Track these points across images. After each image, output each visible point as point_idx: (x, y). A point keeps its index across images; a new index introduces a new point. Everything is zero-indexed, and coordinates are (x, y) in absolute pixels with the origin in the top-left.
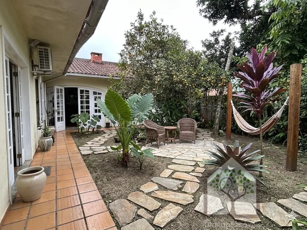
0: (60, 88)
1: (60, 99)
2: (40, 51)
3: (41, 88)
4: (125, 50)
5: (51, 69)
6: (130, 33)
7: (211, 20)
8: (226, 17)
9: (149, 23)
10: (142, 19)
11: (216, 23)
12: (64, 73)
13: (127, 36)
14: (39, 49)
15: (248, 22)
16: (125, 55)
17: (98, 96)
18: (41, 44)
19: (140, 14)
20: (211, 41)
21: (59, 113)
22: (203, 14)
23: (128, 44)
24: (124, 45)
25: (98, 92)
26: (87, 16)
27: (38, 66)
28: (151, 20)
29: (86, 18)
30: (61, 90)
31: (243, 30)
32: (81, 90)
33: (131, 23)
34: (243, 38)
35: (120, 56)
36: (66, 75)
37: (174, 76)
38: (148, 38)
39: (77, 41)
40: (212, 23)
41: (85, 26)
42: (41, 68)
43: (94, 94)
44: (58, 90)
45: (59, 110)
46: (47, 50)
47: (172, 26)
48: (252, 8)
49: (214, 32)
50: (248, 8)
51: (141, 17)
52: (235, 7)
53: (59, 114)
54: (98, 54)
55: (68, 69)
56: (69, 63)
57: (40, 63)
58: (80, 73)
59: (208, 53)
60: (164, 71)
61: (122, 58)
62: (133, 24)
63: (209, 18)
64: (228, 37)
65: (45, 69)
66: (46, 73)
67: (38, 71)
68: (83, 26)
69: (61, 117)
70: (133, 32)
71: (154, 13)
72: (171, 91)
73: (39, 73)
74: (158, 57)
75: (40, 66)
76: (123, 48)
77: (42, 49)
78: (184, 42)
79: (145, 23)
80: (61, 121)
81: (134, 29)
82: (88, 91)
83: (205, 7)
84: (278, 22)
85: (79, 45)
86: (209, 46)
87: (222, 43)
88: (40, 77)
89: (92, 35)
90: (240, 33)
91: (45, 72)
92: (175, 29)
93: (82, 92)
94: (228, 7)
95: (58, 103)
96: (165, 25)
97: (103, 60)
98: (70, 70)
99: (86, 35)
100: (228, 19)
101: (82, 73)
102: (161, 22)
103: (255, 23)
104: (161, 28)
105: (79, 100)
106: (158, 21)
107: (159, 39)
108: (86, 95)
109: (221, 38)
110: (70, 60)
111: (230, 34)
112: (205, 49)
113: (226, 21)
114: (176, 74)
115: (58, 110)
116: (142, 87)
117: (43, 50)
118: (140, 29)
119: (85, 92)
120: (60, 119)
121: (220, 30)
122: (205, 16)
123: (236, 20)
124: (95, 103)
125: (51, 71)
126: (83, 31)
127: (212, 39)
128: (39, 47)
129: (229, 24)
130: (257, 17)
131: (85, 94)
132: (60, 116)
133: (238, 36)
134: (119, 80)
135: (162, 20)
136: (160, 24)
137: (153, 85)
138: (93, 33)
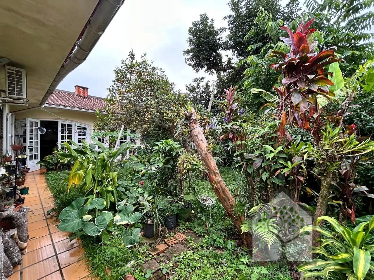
0: (34, 120)
1: (34, 134)
2: (8, 73)
3: (7, 120)
4: (115, 86)
5: (25, 96)
6: (121, 70)
7: (194, 68)
8: (206, 67)
9: (140, 63)
10: (133, 58)
11: (198, 72)
12: (41, 104)
13: (118, 73)
14: (9, 69)
15: (222, 74)
16: (115, 91)
17: (82, 130)
18: (12, 64)
19: (132, 53)
20: (194, 85)
21: (31, 150)
22: (188, 63)
23: (118, 80)
24: (114, 81)
25: (82, 126)
26: (80, 38)
27: (5, 92)
28: (142, 61)
29: (78, 41)
30: (36, 123)
31: (219, 80)
32: (62, 125)
33: (122, 61)
34: (219, 85)
35: (108, 91)
36: (43, 106)
37: (165, 114)
38: (139, 76)
39: (63, 66)
40: (195, 71)
41: (74, 50)
42: (9, 93)
43: (78, 129)
44: (32, 123)
45: (33, 146)
46: (21, 72)
47: (161, 69)
48: (226, 63)
49: (196, 79)
50: (223, 63)
51: (132, 56)
52: (213, 60)
53: (33, 151)
54: (84, 88)
55: (46, 99)
56: (49, 92)
57: (7, 88)
58: (62, 105)
59: (192, 95)
60: (154, 108)
61: (111, 94)
62: (124, 61)
63: (193, 66)
64: (207, 84)
65: (15, 96)
66: (16, 101)
67: (4, 97)
68: (72, 50)
69: (35, 155)
70: (123, 69)
71: (145, 54)
72: (160, 128)
73: (5, 100)
74: (147, 96)
75: (7, 92)
76: (112, 84)
77: (13, 70)
78: (171, 84)
79: (136, 62)
80: (35, 158)
81: (125, 67)
82: (71, 126)
83: (189, 57)
84: (250, 76)
85: (65, 71)
86: (192, 90)
87: (202, 89)
88: (7, 105)
89: (84, 61)
90: (216, 82)
91: (14, 99)
92: (163, 72)
93: (63, 126)
94: (208, 60)
95: (31, 139)
96: (155, 67)
97: (89, 94)
98: (49, 100)
99: (76, 60)
100: (207, 69)
101: (64, 106)
102: (151, 64)
103: (227, 75)
104: (151, 69)
105: (60, 135)
106: (149, 62)
107: (149, 79)
108: (68, 130)
109: (202, 84)
110: (51, 89)
111: (208, 81)
112: (189, 92)
113: (206, 71)
114: (166, 112)
115: (30, 146)
116: (132, 123)
117: (14, 72)
118: (131, 68)
119: (68, 126)
120: (32, 157)
121: (201, 78)
122: (190, 65)
123: (213, 71)
124: (79, 139)
125: (24, 99)
126: (72, 55)
127: (195, 85)
128: (7, 67)
129: (209, 73)
130: (230, 70)
131: (68, 128)
132: (34, 153)
133: (215, 84)
134: (107, 116)
135: (152, 62)
136: (150, 65)
137: (143, 121)
138: (85, 59)
